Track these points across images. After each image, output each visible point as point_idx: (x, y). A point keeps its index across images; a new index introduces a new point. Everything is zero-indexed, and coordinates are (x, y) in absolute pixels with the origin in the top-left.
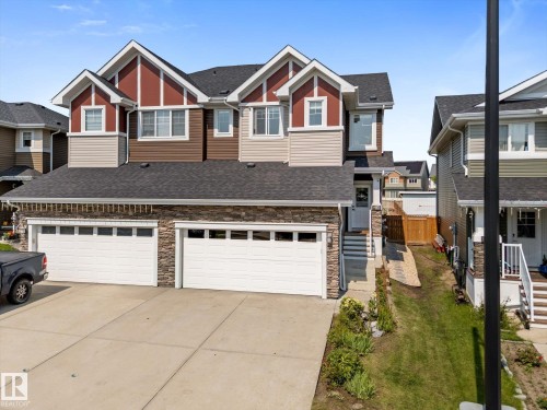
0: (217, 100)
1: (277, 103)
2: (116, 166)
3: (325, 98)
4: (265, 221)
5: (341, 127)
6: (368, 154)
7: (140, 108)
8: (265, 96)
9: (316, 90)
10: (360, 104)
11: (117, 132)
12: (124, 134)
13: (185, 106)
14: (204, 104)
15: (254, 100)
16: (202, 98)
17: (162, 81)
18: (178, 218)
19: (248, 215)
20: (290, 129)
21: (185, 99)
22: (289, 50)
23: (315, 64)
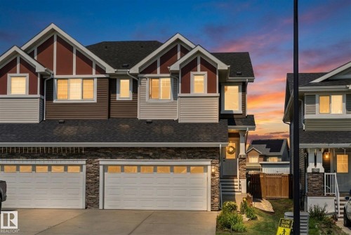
0: (122, 71)
1: (169, 75)
2: (38, 122)
3: (206, 73)
4: (167, 158)
5: (218, 94)
6: (235, 117)
7: (55, 76)
8: (158, 69)
9: (199, 66)
10: (230, 78)
11: (38, 95)
12: (42, 97)
13: (94, 75)
14: (110, 74)
15: (150, 73)
16: (110, 70)
17: (74, 56)
18: (101, 157)
19: (154, 154)
20: (180, 94)
21: (94, 71)
22: (178, 36)
23: (199, 48)
